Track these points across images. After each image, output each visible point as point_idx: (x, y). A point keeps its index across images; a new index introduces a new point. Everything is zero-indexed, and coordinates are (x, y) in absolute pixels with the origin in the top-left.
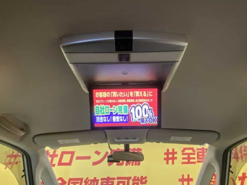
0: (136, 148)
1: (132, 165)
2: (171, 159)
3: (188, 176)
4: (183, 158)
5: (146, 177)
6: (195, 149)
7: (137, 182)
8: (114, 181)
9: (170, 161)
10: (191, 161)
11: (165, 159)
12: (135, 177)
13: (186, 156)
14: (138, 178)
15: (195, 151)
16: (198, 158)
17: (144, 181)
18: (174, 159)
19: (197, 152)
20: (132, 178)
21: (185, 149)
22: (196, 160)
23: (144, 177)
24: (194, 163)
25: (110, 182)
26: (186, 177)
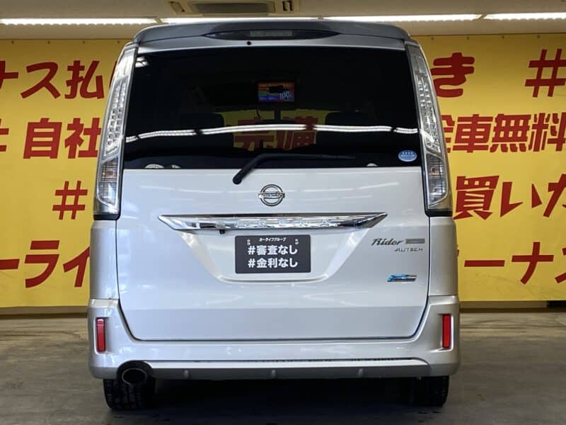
6: (455, 119)
15: (454, 122)
16: (458, 140)
19: (459, 125)
22: (451, 145)
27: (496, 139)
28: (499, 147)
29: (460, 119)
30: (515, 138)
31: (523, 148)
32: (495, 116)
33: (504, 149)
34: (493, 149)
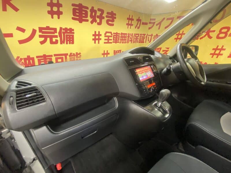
0: (68, 28)
1: (67, 43)
2: (97, 39)
3: (107, 51)
4: (105, 40)
5: (80, 53)
6: (113, 33)
7: (73, 57)
8: (52, 57)
9: (97, 41)
10: (110, 41)
11: (93, 39)
12: (71, 54)
13: (107, 38)
14: (74, 54)
16: (114, 40)
17: (79, 56)
18: (99, 39)
19: (113, 35)
20: (69, 54)
21: (107, 32)
22: (112, 41)
23: (78, 53)
24: (111, 43)
25: (48, 59)
26: (106, 52)
27: (121, 40)
28: (121, 42)
29: (114, 33)
30: (124, 40)
31: (126, 43)
32: (120, 33)
33: (122, 43)
34: (120, 43)
